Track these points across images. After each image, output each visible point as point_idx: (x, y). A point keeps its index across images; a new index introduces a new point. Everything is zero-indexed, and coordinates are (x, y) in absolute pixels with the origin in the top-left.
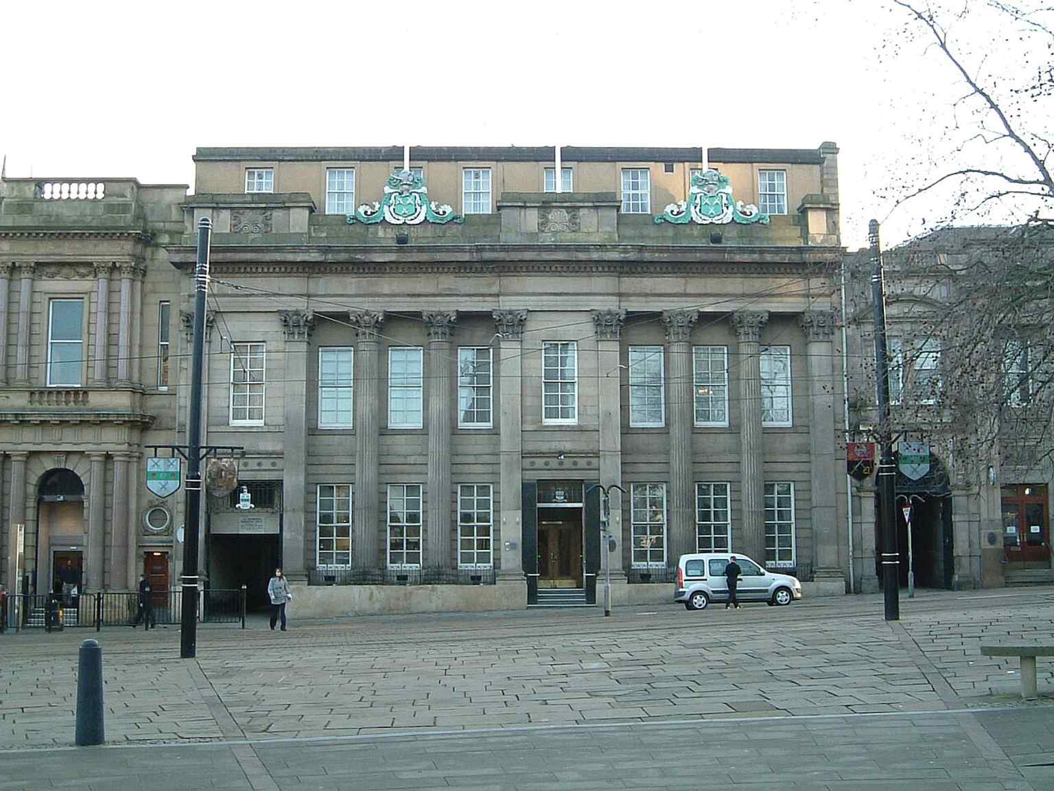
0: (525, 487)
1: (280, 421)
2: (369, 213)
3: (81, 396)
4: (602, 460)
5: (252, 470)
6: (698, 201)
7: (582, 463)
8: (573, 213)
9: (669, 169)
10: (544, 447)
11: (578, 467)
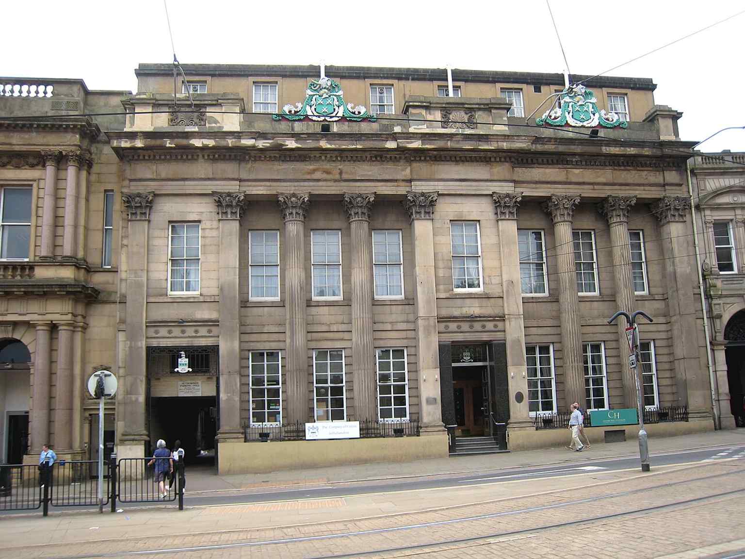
0: (442, 348)
1: (215, 291)
2: (293, 112)
3: (27, 270)
4: (507, 322)
5: (189, 337)
6: (570, 109)
7: (490, 326)
8: (470, 114)
9: (538, 90)
10: (456, 313)
11: (486, 329)
